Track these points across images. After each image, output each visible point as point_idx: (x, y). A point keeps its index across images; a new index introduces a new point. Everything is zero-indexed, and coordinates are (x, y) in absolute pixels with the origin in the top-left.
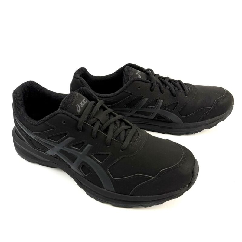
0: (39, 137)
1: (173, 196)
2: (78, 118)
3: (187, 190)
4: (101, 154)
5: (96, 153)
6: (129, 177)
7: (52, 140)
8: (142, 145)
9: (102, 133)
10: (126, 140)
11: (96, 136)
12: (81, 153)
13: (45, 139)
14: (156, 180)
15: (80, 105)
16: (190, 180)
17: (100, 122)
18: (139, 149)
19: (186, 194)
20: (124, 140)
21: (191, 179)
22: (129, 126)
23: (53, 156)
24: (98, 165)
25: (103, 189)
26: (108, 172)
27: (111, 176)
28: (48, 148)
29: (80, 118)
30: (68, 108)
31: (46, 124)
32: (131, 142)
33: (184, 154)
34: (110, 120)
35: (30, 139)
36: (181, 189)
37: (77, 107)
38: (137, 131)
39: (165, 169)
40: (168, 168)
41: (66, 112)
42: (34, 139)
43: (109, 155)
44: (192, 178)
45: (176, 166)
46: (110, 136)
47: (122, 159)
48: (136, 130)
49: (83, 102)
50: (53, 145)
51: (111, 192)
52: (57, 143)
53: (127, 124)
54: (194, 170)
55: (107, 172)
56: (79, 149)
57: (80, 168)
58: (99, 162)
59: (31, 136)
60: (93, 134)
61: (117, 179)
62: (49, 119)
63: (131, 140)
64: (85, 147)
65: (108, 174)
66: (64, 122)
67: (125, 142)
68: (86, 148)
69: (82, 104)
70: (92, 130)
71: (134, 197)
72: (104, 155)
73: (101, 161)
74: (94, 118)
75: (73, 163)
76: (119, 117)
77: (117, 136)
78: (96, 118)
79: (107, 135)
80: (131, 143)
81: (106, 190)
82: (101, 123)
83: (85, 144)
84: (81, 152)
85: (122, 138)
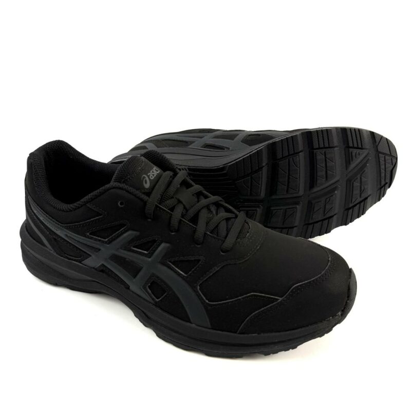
0: (73, 234)
1: (315, 332)
2: (146, 197)
3: (339, 322)
4: (186, 259)
5: (177, 258)
6: (238, 300)
7: (97, 238)
8: (257, 244)
9: (187, 224)
10: (229, 235)
11: (177, 228)
12: (150, 259)
13: (85, 236)
14: (285, 304)
15: (149, 176)
16: (344, 304)
17: (182, 205)
18: (253, 249)
19: (337, 328)
20: (225, 235)
21: (347, 302)
22: (232, 214)
23: (96, 269)
24: (180, 279)
25: (188, 324)
26: (198, 292)
27: (204, 298)
28: (89, 253)
29: (149, 197)
30: (128, 180)
31: (88, 207)
32: (237, 238)
33: (331, 258)
34: (199, 203)
35: (55, 240)
36: (328, 321)
37: (143, 179)
38: (247, 223)
39: (301, 284)
40: (306, 282)
41: (126, 187)
42: (63, 239)
43: (199, 260)
44: (348, 300)
45: (319, 277)
46: (201, 227)
47: (222, 267)
48: (245, 220)
49: (153, 172)
50: (98, 246)
51: (204, 329)
52: (106, 242)
53: (228, 210)
54: (351, 285)
55: (196, 291)
56: (145, 252)
57: (147, 287)
58: (181, 274)
59: (58, 232)
60: (171, 225)
61: (214, 303)
62: (95, 199)
63: (238, 236)
64: (157, 248)
65: (199, 296)
66: (121, 204)
67: (227, 238)
68: (160, 249)
69: (151, 175)
70: (170, 217)
71: (246, 335)
72: (192, 261)
73: (185, 273)
74: (173, 199)
75: (134, 278)
76: (213, 198)
77: (214, 229)
78: (176, 198)
79: (197, 226)
80: (239, 240)
81: (193, 325)
82: (185, 208)
83: (157, 242)
84: (150, 257)
85: (223, 232)
